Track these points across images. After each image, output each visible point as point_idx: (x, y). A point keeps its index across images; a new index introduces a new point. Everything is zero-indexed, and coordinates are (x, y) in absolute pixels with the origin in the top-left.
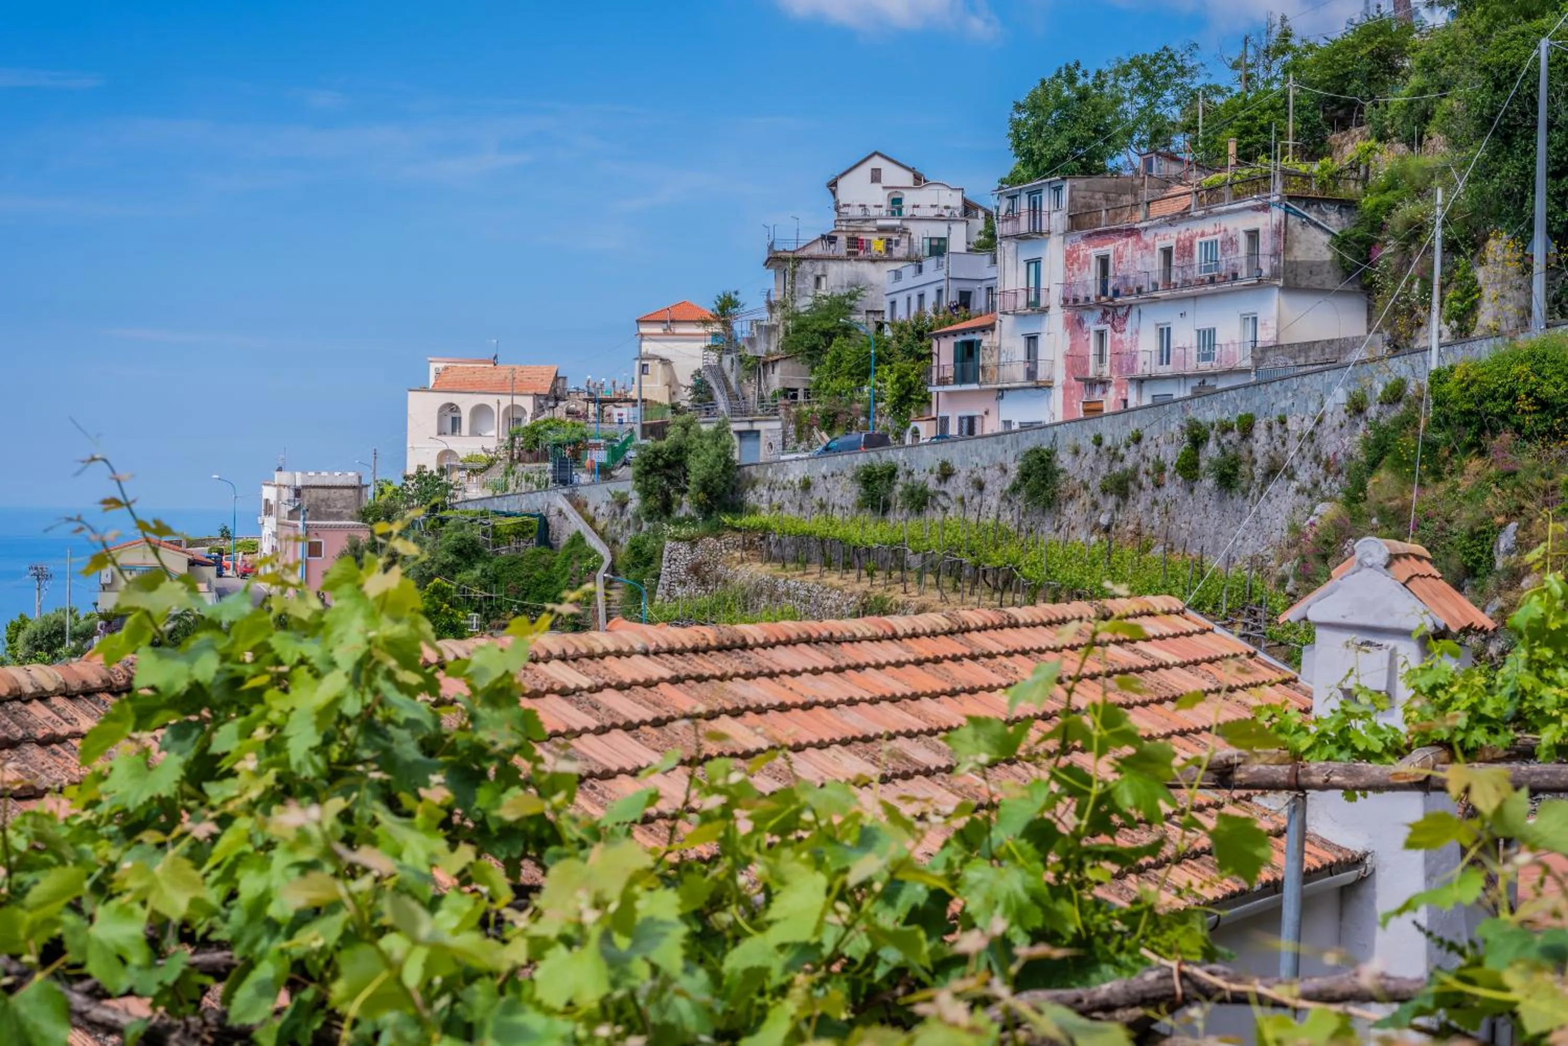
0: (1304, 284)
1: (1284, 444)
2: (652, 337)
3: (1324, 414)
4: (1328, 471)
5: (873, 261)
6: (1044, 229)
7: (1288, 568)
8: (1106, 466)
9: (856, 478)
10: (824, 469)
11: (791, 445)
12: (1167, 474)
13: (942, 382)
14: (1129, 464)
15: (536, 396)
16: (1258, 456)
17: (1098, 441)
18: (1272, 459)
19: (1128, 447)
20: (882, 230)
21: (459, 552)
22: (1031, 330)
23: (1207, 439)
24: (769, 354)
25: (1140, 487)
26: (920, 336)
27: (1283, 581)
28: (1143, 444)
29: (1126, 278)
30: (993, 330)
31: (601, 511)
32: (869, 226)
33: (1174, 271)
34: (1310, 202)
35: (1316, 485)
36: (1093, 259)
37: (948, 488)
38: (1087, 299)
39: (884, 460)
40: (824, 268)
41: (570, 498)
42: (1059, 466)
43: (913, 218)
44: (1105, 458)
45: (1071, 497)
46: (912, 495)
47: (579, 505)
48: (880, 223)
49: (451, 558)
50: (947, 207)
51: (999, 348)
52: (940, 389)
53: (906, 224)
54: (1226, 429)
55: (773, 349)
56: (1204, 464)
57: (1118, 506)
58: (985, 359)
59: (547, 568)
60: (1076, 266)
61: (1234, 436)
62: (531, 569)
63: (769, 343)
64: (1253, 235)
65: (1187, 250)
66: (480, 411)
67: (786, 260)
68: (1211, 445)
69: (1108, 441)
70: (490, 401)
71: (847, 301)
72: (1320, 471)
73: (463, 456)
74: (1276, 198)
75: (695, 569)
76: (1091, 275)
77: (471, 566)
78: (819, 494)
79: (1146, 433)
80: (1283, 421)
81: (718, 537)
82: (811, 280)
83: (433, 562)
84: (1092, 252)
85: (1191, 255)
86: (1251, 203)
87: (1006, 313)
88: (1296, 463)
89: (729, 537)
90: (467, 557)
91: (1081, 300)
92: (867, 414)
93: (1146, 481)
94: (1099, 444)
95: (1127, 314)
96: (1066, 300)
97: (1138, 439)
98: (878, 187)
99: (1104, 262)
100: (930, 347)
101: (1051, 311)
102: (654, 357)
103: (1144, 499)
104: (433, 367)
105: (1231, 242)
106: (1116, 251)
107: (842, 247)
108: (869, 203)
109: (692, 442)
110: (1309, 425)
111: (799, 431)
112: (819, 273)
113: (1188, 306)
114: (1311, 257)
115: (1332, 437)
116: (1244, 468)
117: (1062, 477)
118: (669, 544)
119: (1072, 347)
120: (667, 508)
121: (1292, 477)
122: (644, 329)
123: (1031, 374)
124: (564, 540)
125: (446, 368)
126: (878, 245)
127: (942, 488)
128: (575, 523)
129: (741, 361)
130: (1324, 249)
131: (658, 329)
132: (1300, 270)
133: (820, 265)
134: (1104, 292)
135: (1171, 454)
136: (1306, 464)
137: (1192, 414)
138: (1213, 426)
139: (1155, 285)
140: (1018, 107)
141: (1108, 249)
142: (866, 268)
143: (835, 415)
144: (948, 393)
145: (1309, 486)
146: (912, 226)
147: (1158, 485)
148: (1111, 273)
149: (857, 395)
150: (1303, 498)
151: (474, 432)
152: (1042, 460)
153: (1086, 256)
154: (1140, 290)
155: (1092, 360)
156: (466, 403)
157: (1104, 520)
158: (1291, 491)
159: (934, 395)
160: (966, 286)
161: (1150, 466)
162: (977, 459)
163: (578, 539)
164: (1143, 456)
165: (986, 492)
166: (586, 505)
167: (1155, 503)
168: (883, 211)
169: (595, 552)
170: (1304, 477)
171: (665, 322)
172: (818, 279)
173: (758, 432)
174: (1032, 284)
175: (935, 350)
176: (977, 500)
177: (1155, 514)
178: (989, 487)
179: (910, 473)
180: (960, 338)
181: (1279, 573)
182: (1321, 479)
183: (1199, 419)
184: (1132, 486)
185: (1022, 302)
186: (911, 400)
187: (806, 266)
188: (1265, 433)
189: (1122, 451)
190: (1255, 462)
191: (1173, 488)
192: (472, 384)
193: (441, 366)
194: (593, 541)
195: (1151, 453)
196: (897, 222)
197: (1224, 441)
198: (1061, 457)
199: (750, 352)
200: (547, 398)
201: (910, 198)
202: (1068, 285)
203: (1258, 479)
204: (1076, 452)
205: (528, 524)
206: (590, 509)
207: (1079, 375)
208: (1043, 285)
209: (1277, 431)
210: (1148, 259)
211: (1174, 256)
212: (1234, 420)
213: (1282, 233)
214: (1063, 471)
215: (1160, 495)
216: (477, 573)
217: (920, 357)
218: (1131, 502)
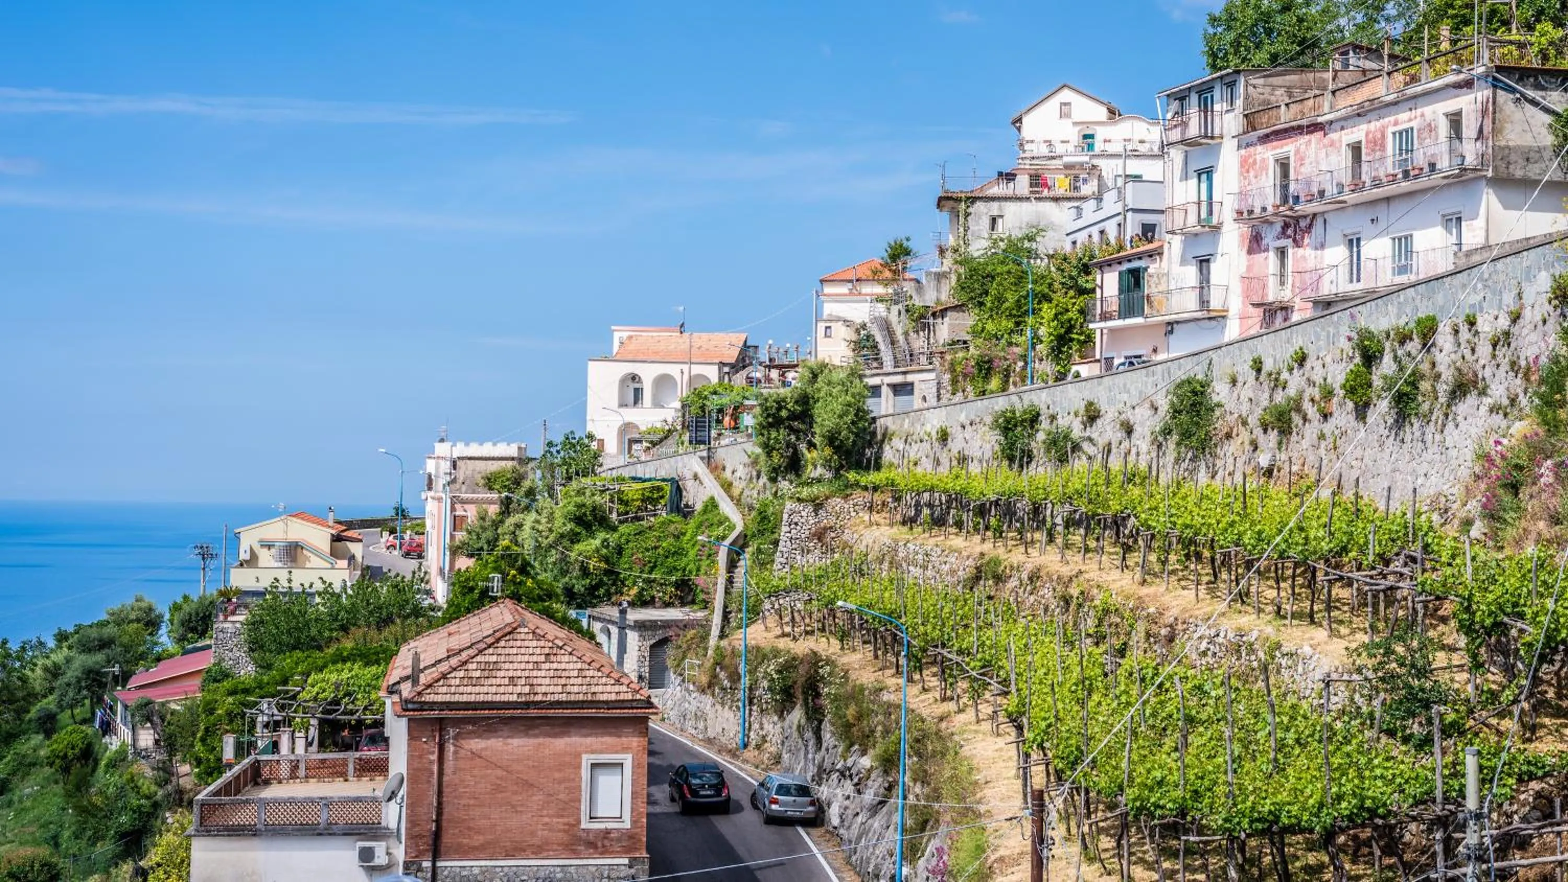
0: (1519, 174)
1: (1473, 351)
2: (837, 298)
3: (1522, 307)
4: (1528, 380)
5: (1056, 199)
6: (1217, 132)
7: (1474, 507)
8: (1266, 395)
9: (995, 425)
10: (963, 418)
11: (946, 396)
12: (1335, 400)
13: (1105, 317)
14: (1292, 391)
15: (722, 364)
16: (1441, 368)
17: (1258, 366)
18: (1459, 370)
19: (1291, 370)
20: (1068, 167)
21: (579, 520)
22: (1202, 251)
23: (1382, 352)
24: (938, 301)
25: (1305, 419)
26: (1086, 269)
27: (1467, 523)
28: (1308, 365)
29: (1308, 183)
30: (1161, 254)
31: (738, 474)
32: (1057, 163)
33: (1365, 167)
34: (1524, 74)
35: (1513, 401)
36: (1271, 163)
37: (1094, 432)
38: (1264, 209)
39: (1026, 403)
40: (1000, 209)
41: (708, 460)
42: (1216, 399)
43: (1104, 155)
44: (1265, 386)
45: (1228, 436)
46: (1054, 442)
47: (715, 468)
48: (1066, 159)
49: (570, 526)
50: (1142, 142)
51: (1168, 274)
52: (1102, 325)
53: (1095, 162)
54: (1404, 338)
55: (944, 297)
56: (1377, 382)
57: (1280, 443)
58: (1150, 287)
59: (677, 538)
60: (1252, 174)
61: (1413, 346)
62: (659, 539)
63: (938, 291)
64: (1455, 120)
65: (1378, 143)
66: (663, 381)
67: (958, 200)
68: (1387, 359)
69: (1268, 366)
70: (673, 370)
71: (1027, 244)
72: (1518, 381)
73: (643, 428)
74: (1482, 70)
75: (820, 535)
76: (1268, 181)
77: (592, 535)
78: (956, 445)
79: (1311, 351)
80: (1472, 323)
81: (846, 497)
82: (986, 222)
83: (551, 530)
84: (1268, 154)
85: (1383, 147)
86: (1451, 78)
87: (1173, 232)
88: (1488, 373)
89: (859, 497)
90: (588, 526)
91: (1257, 211)
92: (1024, 358)
93: (1311, 411)
94: (1259, 371)
95: (1310, 226)
96: (1240, 213)
97: (1302, 359)
98: (1067, 123)
99: (1284, 166)
100: (1094, 280)
101: (1224, 229)
102: (838, 320)
103: (1310, 432)
104: (616, 336)
105: (1431, 128)
106: (1297, 152)
107: (1022, 184)
108: (1056, 138)
109: (819, 390)
110: (1504, 322)
111: (954, 382)
112: (995, 213)
113: (1381, 211)
114: (1527, 141)
115: (1533, 337)
116: (1425, 386)
117: (1218, 413)
118: (789, 505)
119: (1249, 268)
120: (794, 465)
121: (1483, 393)
122: (828, 289)
123: (1204, 303)
124: (699, 507)
125: (630, 337)
126: (1061, 185)
127: (1087, 434)
128: (711, 488)
129: (907, 311)
130: (1544, 131)
131: (844, 289)
132: (1513, 157)
133: (995, 204)
134: (1285, 199)
135: (1338, 375)
136: (1501, 372)
137: (1362, 323)
138: (1388, 336)
139: (1341, 186)
140: (1214, 20)
141: (1288, 147)
142: (1048, 208)
143: (990, 361)
144: (1112, 331)
145: (1506, 402)
146: (1101, 163)
147: (1326, 416)
148: (1292, 175)
149: (1016, 338)
150: (1498, 419)
151: (657, 404)
152: (1195, 393)
153: (1263, 160)
154: (1322, 193)
155: (1272, 282)
156: (648, 373)
157: (1264, 460)
158: (1484, 409)
159: (1098, 333)
160: (1150, 219)
161: (1316, 393)
162: (1125, 397)
163: (712, 505)
164: (1309, 381)
165: (1135, 435)
166: (724, 469)
167: (1322, 437)
168: (1070, 148)
169: (727, 519)
170: (1498, 392)
171: (850, 281)
172: (994, 220)
173: (912, 384)
174: (1204, 197)
175: (1098, 282)
176: (1126, 444)
177: (1322, 451)
178: (1138, 429)
179: (1053, 418)
180: (1126, 266)
181: (1462, 514)
182: (1520, 391)
183: (1372, 328)
184: (1297, 419)
185: (1192, 219)
186: (1072, 340)
187: (980, 206)
188: (1451, 338)
189: (1285, 375)
190: (1438, 376)
191: (1343, 415)
192: (656, 353)
193: (625, 335)
194: (727, 508)
195: (1318, 379)
196: (1087, 159)
197: (1400, 353)
198: (1217, 389)
199: (918, 302)
200: (732, 366)
201: (1101, 133)
202: (1242, 194)
203: (1443, 400)
204: (1234, 382)
205: (659, 489)
206: (728, 474)
207: (1256, 300)
208: (1216, 197)
209: (1465, 335)
210: (1334, 158)
211: (1364, 151)
212: (1412, 325)
213: (1490, 111)
214: (1219, 405)
215: (1328, 428)
216: (597, 542)
217: (1082, 291)
218: (1294, 438)
